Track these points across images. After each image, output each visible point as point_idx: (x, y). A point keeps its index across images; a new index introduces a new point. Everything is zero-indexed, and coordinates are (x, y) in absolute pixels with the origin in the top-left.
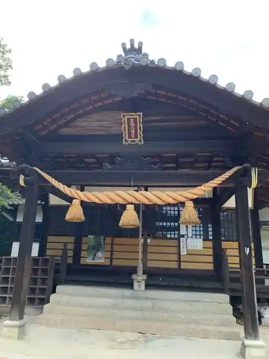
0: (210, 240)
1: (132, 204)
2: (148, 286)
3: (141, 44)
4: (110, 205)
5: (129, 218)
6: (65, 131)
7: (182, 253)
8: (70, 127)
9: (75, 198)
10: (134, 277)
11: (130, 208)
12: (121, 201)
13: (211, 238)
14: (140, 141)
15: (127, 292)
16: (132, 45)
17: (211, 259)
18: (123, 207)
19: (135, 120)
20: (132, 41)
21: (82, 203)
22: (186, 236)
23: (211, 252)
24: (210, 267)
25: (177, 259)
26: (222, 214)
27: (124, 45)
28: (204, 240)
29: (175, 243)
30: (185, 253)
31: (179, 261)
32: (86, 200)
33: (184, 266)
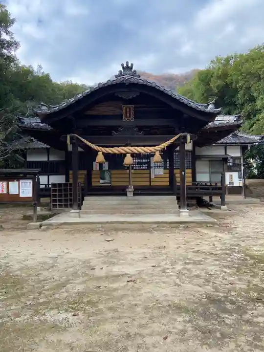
0: (168, 169)
1: (129, 153)
2: (135, 194)
3: (132, 65)
4: (118, 154)
5: (128, 160)
6: (89, 113)
7: (151, 177)
8: (92, 110)
9: (99, 151)
10: (127, 190)
11: (129, 155)
12: (123, 152)
13: (168, 168)
14: (132, 119)
15: (124, 198)
16: (127, 65)
17: (168, 179)
18: (125, 155)
19: (130, 108)
20: (127, 63)
21: (103, 153)
22: (154, 168)
23: (168, 175)
24: (168, 184)
25: (149, 180)
26: (175, 153)
27: (122, 65)
28: (164, 169)
29: (148, 171)
30: (153, 177)
31: (150, 182)
32: (105, 152)
33: (152, 184)
